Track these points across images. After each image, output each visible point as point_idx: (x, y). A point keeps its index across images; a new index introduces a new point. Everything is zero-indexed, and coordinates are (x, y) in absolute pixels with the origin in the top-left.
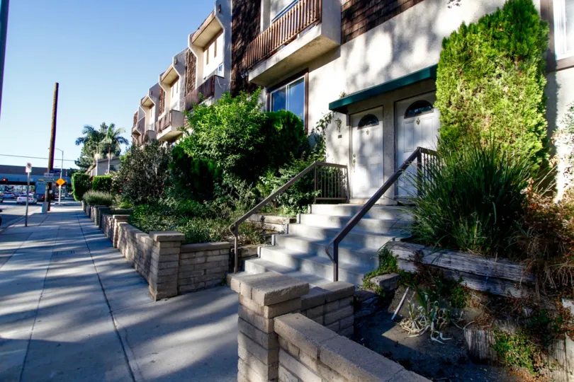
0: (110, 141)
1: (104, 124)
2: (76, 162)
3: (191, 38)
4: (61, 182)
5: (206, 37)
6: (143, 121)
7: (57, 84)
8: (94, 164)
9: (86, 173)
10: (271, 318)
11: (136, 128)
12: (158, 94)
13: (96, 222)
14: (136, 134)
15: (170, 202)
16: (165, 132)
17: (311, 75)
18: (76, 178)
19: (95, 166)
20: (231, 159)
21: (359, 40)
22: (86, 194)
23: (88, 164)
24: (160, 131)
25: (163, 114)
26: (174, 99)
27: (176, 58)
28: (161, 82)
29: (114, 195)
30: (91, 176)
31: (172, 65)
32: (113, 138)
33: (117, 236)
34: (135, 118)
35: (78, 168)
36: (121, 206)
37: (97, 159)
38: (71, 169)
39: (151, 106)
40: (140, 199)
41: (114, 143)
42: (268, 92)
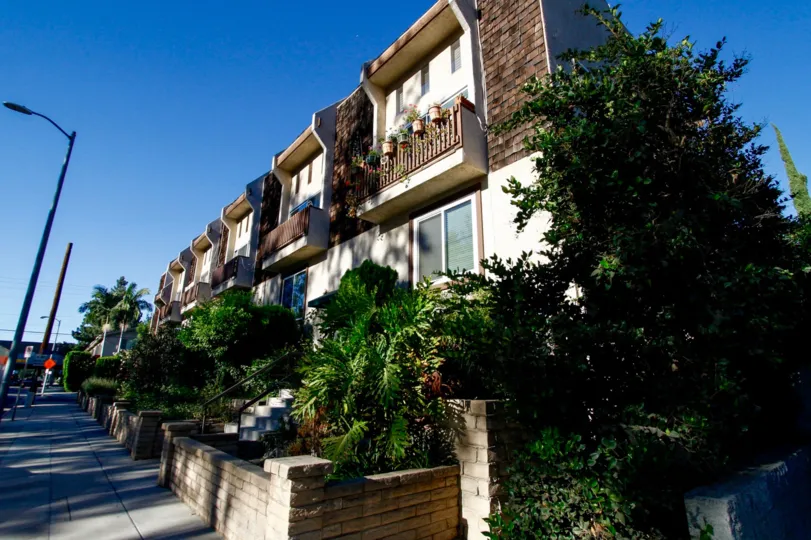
0: (127, 306)
1: (123, 278)
2: (74, 334)
3: (225, 211)
4: (50, 363)
5: (239, 211)
6: (169, 288)
7: (71, 245)
8: (99, 337)
9: (86, 351)
10: (172, 437)
11: (160, 296)
12: (188, 260)
13: (93, 415)
14: (158, 302)
15: (170, 389)
16: (191, 306)
17: (311, 269)
18: (72, 358)
19: (100, 341)
20: (219, 350)
21: (337, 249)
22: (87, 381)
23: (91, 336)
24: (186, 305)
25: (192, 284)
26: (205, 267)
27: (210, 226)
28: (194, 247)
29: (120, 383)
30: (94, 354)
31: (206, 233)
32: (131, 303)
33: (115, 423)
34: (162, 281)
35: (76, 342)
36: (126, 395)
37: (105, 331)
38: (65, 343)
39: (181, 271)
40: (146, 386)
41: (132, 309)
42: (282, 278)
